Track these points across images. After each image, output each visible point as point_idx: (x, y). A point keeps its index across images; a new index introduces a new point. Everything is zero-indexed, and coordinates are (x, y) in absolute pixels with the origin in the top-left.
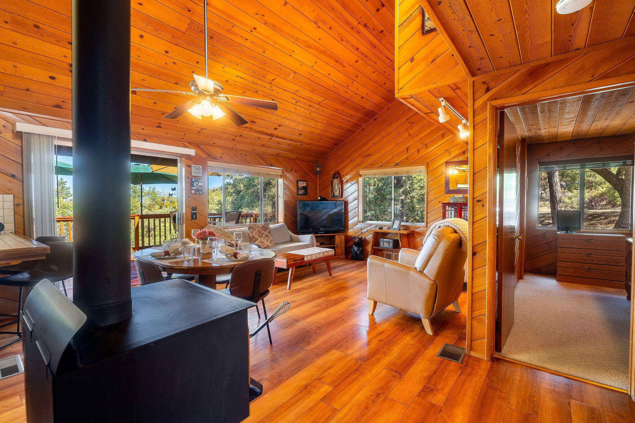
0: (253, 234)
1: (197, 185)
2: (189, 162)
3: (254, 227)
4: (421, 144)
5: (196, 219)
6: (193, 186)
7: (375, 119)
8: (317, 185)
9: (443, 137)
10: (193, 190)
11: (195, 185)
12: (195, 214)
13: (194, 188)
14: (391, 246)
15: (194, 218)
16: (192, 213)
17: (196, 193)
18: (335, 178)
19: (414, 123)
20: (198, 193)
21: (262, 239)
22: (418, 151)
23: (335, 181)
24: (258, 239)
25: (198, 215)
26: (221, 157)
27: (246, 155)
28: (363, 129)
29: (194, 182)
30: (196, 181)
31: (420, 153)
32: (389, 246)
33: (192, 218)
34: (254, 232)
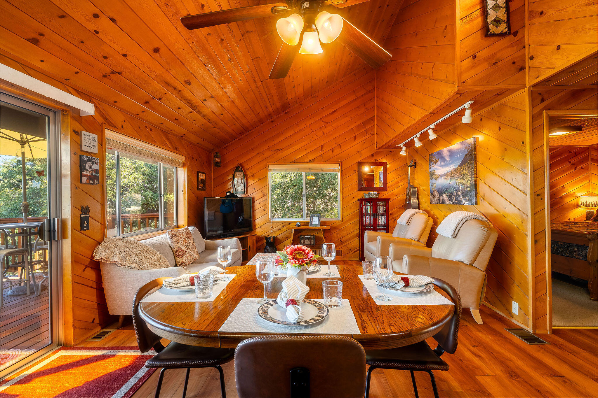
0: (179, 245)
1: (90, 167)
2: (78, 126)
3: (177, 234)
4: (335, 143)
5: (88, 228)
6: (85, 169)
7: (286, 113)
8: (211, 179)
9: (355, 140)
10: (85, 176)
11: (87, 167)
12: (87, 219)
13: (85, 173)
14: (312, 243)
15: (85, 227)
16: (81, 218)
17: (89, 182)
18: (239, 172)
19: (328, 123)
20: (91, 182)
21: (189, 251)
22: (333, 150)
23: (238, 174)
24: (186, 252)
25: (91, 220)
26: (122, 127)
27: (151, 130)
28: (272, 121)
29: (86, 162)
30: (89, 160)
31: (335, 151)
32: (311, 242)
33: (82, 228)
34: (180, 241)
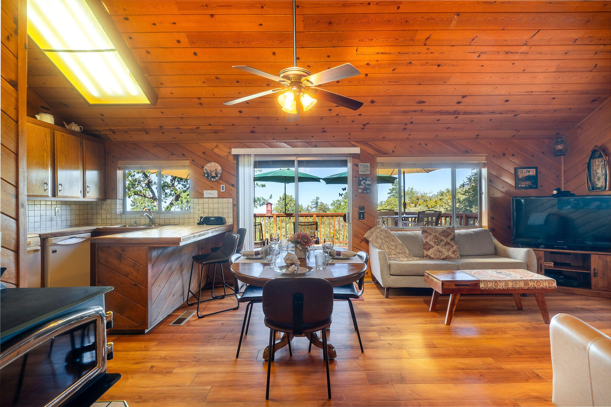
0: (428, 240)
1: (364, 183)
2: (357, 161)
3: (429, 231)
5: (363, 218)
6: (360, 185)
8: (561, 171)
10: (360, 189)
11: (362, 183)
12: (363, 213)
13: (361, 187)
15: (361, 218)
16: (359, 212)
17: (364, 192)
18: (596, 158)
20: (365, 192)
21: (439, 247)
23: (597, 162)
24: (433, 247)
25: (365, 214)
26: (393, 151)
27: (426, 145)
29: (361, 181)
30: (363, 179)
33: (360, 218)
34: (429, 237)
